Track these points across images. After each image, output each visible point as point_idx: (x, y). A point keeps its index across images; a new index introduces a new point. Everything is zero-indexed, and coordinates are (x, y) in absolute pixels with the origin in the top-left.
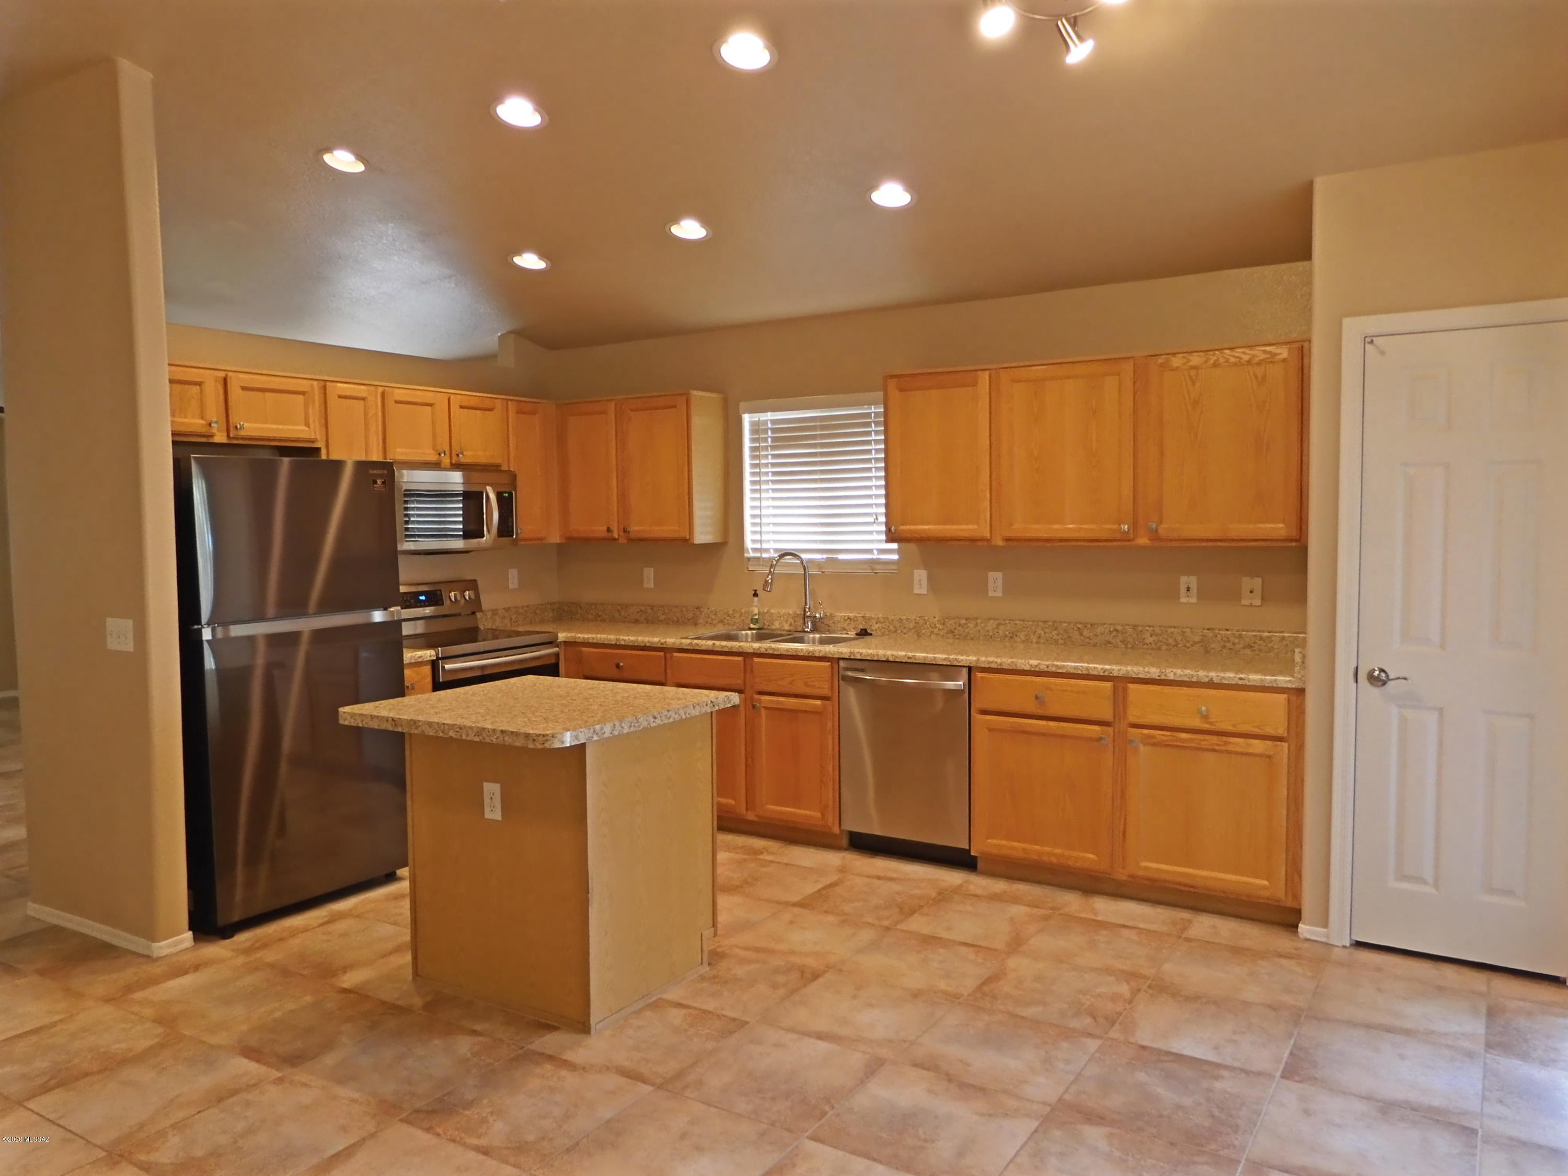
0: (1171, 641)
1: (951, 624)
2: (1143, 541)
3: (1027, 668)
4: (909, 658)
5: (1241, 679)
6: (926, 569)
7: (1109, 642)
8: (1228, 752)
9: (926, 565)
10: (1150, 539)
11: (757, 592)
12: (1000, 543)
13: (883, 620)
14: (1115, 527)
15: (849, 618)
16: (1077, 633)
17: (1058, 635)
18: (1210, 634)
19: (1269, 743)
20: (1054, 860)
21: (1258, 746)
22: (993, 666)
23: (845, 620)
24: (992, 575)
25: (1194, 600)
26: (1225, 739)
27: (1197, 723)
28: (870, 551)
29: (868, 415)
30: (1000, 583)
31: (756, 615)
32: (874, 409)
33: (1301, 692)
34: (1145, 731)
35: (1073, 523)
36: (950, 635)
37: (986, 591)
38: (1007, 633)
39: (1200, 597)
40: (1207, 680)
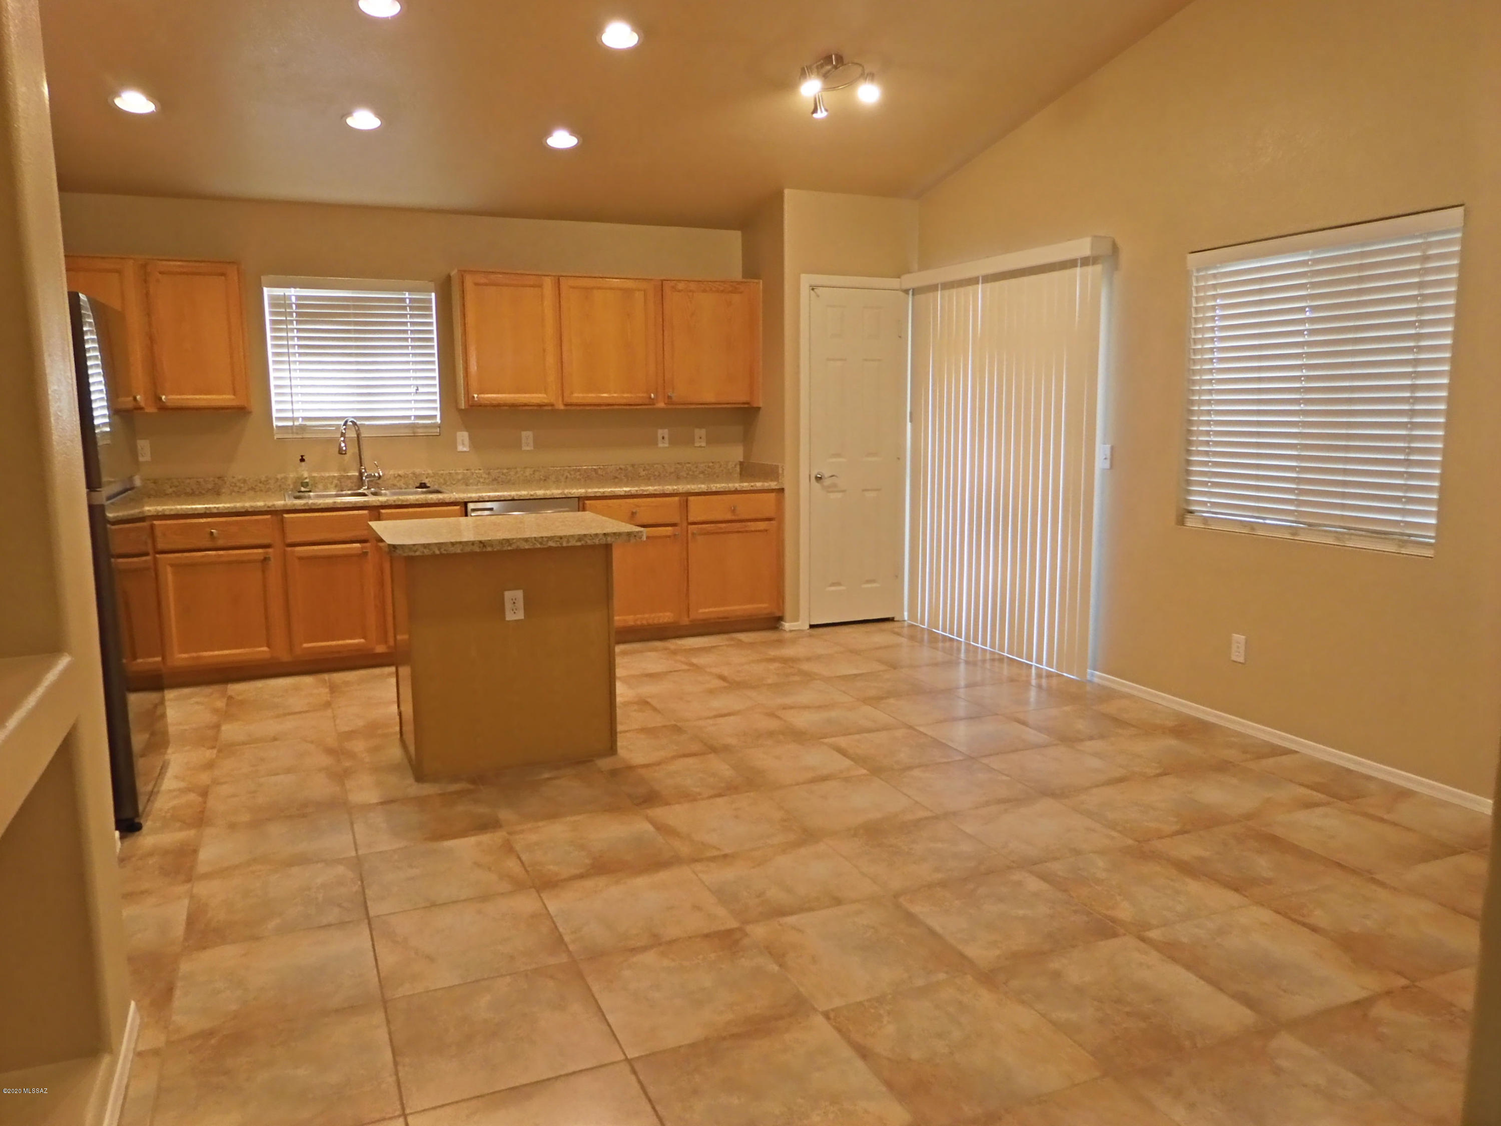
0: (656, 473)
1: (495, 473)
2: (661, 405)
3: (623, 493)
4: (531, 495)
5: (752, 486)
6: (467, 431)
7: (616, 478)
8: (747, 532)
9: (467, 428)
10: (665, 404)
11: (304, 458)
12: (562, 407)
13: (432, 475)
14: (645, 395)
15: (399, 475)
16: (593, 473)
17: (580, 475)
18: (679, 466)
19: (767, 522)
20: (645, 622)
21: (762, 525)
22: (598, 495)
23: (396, 478)
24: (524, 434)
25: (667, 445)
26: (744, 524)
27: (729, 516)
28: (409, 417)
29: (403, 300)
30: (531, 441)
31: (306, 478)
32: (409, 295)
33: (782, 490)
34: (700, 526)
35: (615, 393)
36: (495, 482)
37: (521, 447)
38: (541, 477)
39: (670, 443)
40: (733, 489)
